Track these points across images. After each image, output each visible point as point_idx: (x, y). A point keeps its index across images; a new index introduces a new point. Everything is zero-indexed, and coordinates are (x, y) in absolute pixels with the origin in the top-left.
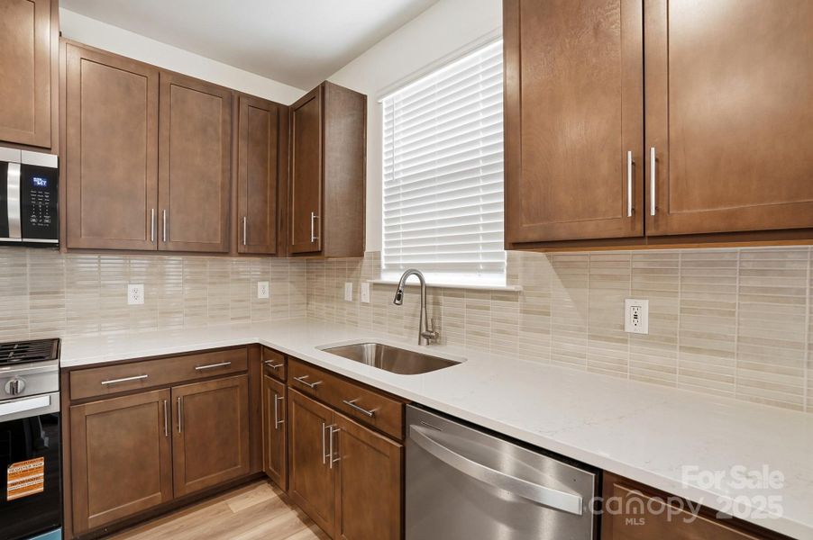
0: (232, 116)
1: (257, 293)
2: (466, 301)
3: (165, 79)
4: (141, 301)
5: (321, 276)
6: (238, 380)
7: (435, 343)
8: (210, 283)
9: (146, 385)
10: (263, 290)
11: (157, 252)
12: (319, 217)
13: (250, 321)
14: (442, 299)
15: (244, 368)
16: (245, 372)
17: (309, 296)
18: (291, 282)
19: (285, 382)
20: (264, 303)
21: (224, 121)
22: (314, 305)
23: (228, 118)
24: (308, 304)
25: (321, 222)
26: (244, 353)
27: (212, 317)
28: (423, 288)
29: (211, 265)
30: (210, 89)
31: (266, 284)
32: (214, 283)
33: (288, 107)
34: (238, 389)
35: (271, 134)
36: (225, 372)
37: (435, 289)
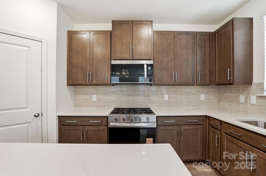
0: (194, 40)
1: (200, 98)
3: (176, 34)
4: (167, 99)
5: (226, 93)
6: (200, 127)
8: (186, 95)
9: (174, 124)
10: (203, 97)
12: (232, 70)
13: (197, 107)
15: (201, 123)
16: (202, 125)
17: (219, 100)
18: (212, 95)
19: (220, 131)
20: (203, 101)
21: (192, 42)
22: (222, 103)
23: (193, 41)
24: (219, 103)
25: (232, 72)
26: (202, 118)
27: (186, 105)
30: (188, 33)
31: (204, 95)
32: (187, 95)
33: (213, 32)
34: (199, 130)
35: (207, 43)
36: (195, 123)
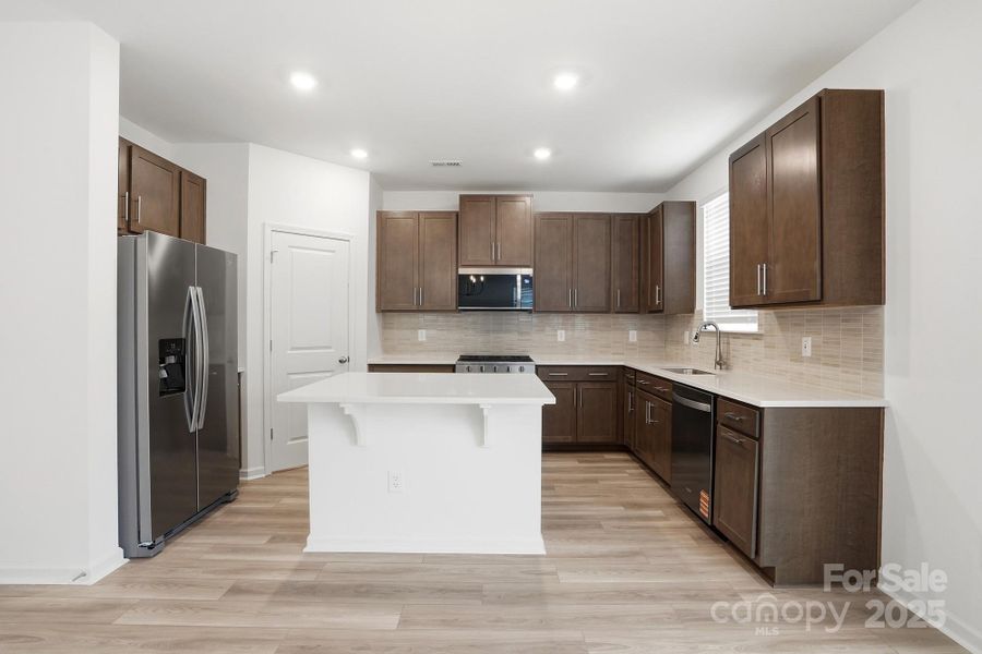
0: (610, 229)
1: (629, 338)
2: (741, 341)
3: (576, 217)
4: (563, 340)
6: (611, 385)
7: (727, 369)
9: (567, 379)
10: (633, 336)
11: (572, 312)
12: (661, 288)
14: (731, 340)
15: (614, 379)
16: (616, 381)
17: (666, 342)
18: (653, 331)
19: (635, 386)
20: (633, 345)
23: (608, 230)
25: (662, 292)
28: (719, 334)
29: (601, 320)
31: (635, 332)
33: (645, 215)
34: (611, 391)
36: (604, 379)
37: (728, 334)
